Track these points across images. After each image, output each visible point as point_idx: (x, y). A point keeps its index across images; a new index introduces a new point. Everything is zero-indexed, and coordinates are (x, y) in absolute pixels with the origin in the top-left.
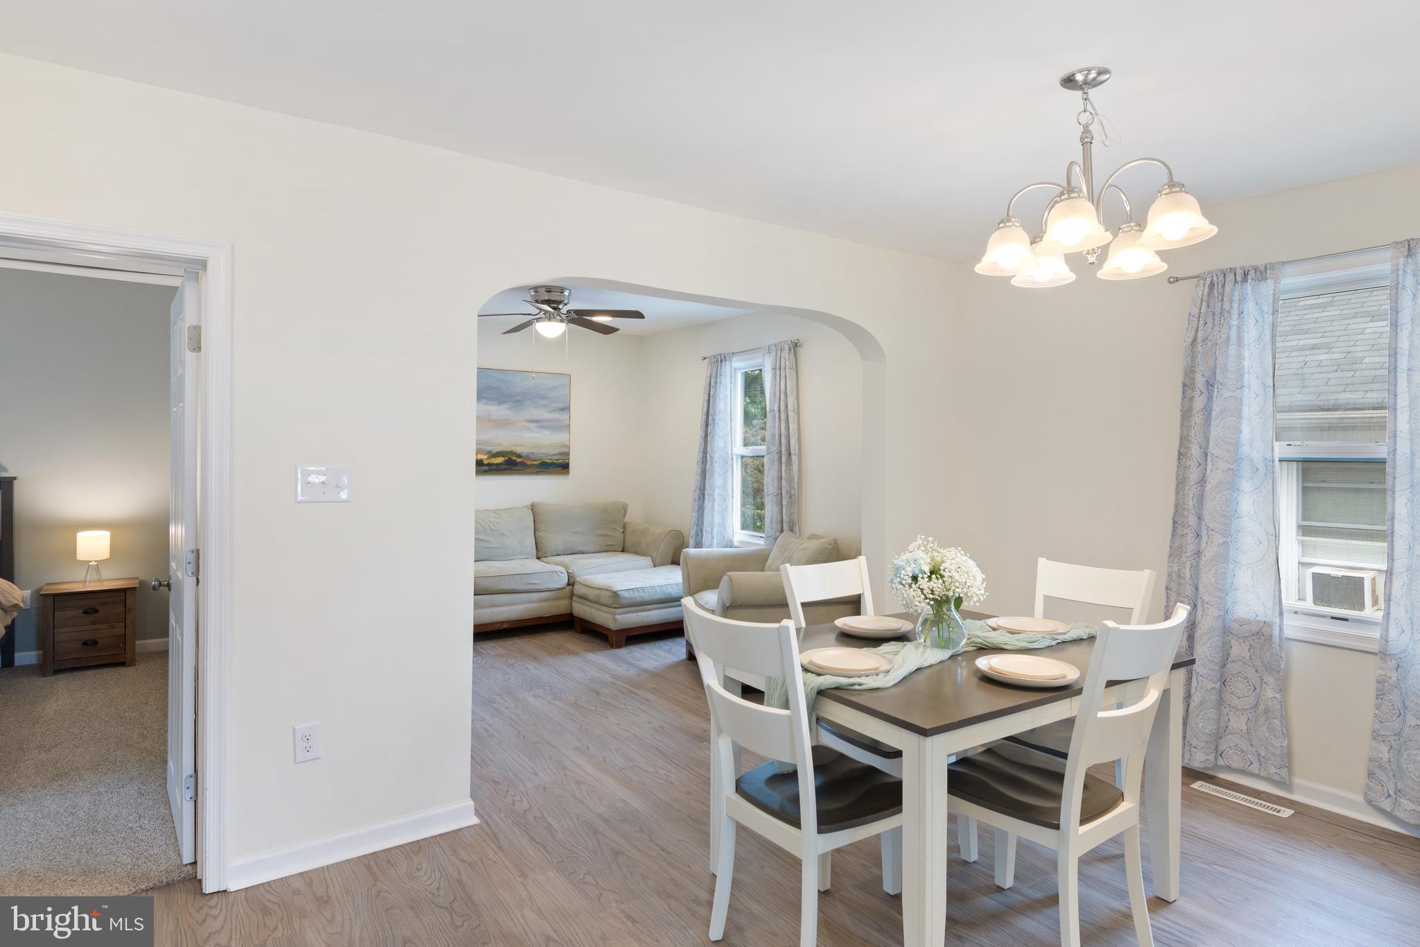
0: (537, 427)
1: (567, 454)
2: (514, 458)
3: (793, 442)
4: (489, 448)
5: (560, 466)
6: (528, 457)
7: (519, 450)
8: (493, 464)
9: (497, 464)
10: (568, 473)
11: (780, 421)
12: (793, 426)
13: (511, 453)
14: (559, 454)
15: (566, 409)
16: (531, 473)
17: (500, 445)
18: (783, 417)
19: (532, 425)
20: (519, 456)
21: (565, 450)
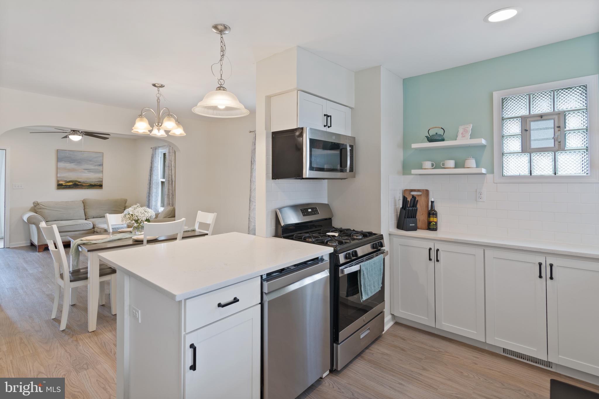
0: (88, 172)
1: (102, 181)
2: (77, 183)
3: (173, 177)
4: (65, 179)
5: (100, 186)
6: (84, 183)
7: (79, 180)
8: (68, 185)
9: (69, 185)
10: (102, 188)
11: (169, 170)
12: (173, 172)
13: (76, 181)
14: (98, 181)
15: (102, 165)
16: (85, 189)
17: (71, 178)
18: (170, 169)
19: (86, 171)
20: (79, 182)
21: (101, 180)
